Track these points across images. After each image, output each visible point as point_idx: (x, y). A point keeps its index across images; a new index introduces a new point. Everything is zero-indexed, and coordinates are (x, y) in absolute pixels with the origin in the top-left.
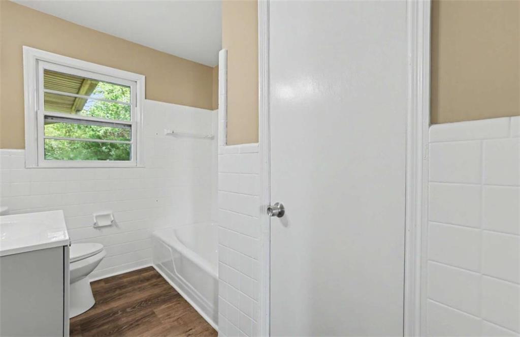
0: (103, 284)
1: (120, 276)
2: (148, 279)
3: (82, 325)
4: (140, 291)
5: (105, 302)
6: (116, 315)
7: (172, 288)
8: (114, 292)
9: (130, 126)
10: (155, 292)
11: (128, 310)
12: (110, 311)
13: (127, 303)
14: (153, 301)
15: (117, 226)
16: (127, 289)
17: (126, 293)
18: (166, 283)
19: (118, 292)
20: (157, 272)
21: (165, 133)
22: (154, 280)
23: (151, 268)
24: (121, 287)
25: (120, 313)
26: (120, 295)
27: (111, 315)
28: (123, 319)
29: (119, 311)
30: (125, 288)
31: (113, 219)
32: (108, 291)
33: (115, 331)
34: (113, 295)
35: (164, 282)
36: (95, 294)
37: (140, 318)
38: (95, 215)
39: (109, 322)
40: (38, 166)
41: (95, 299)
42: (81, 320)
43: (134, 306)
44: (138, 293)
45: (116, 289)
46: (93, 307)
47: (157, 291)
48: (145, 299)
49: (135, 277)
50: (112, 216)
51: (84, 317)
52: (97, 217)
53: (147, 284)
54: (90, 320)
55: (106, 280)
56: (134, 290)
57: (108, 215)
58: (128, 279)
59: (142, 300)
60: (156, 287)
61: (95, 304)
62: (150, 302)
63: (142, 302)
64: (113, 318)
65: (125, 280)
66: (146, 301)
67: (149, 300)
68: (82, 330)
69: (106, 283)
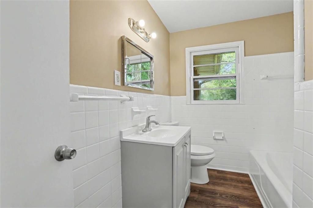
0: (216, 173)
1: (226, 172)
2: (242, 182)
3: (200, 190)
4: (234, 187)
5: (214, 184)
6: (216, 195)
7: (258, 197)
8: (220, 180)
9: (235, 77)
10: (244, 194)
11: (223, 196)
12: (214, 191)
13: (224, 191)
14: (241, 199)
15: (226, 140)
16: (227, 182)
17: (226, 184)
18: (255, 191)
19: (222, 181)
20: (250, 180)
21: (261, 78)
22: (246, 185)
23: (247, 176)
24: (225, 179)
25: (218, 195)
26: (223, 184)
27: (214, 193)
28: (219, 200)
29: (218, 194)
30: (226, 181)
31: (223, 136)
32: (217, 178)
33: (212, 205)
34: (219, 182)
35: (253, 190)
36: (210, 177)
37: (228, 206)
38: (214, 132)
39: (211, 197)
40: (191, 103)
41: (210, 180)
42: (200, 188)
43: (227, 195)
44: (232, 188)
45: (221, 179)
46: (207, 184)
47: (246, 194)
48: (236, 195)
49: (235, 177)
50: (223, 134)
51: (202, 186)
52: (215, 133)
53: (240, 185)
54: (203, 189)
55: (219, 171)
56: (231, 185)
57: (221, 133)
58: (230, 176)
59: (234, 194)
60: (246, 190)
61: (209, 182)
62: (238, 199)
63: (233, 196)
64: (214, 196)
65: (228, 176)
66: (235, 197)
67: (238, 198)
68: (199, 193)
69: (218, 173)
